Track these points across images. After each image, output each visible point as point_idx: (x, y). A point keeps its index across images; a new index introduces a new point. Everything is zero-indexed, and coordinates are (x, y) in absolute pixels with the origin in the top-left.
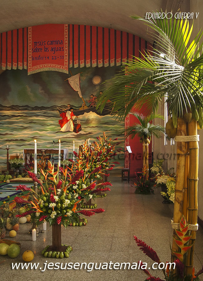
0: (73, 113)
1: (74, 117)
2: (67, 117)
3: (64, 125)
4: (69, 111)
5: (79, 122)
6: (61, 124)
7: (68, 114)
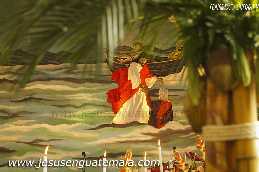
0: (149, 69)
1: (152, 82)
2: (130, 81)
3: (123, 105)
4: (136, 64)
5: (163, 96)
6: (114, 103)
7: (132, 72)
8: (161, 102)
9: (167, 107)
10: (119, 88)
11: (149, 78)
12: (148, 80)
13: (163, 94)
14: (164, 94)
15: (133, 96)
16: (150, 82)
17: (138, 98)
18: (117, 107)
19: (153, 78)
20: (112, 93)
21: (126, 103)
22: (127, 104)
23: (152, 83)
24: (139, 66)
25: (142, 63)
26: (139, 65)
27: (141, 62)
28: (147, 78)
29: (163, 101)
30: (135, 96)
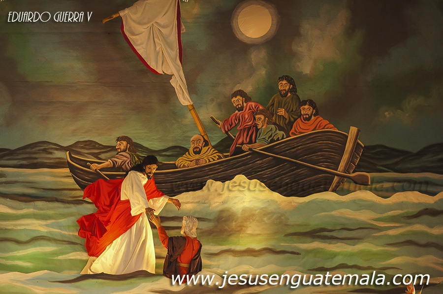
2: (128, 202)
3: (112, 242)
4: (138, 173)
5: (190, 230)
6: (90, 237)
7: (132, 187)
8: (185, 239)
9: (196, 248)
10: (99, 212)
11: (154, 199)
12: (153, 201)
13: (189, 226)
14: (191, 226)
15: (131, 227)
16: (157, 204)
17: (140, 231)
18: (98, 245)
19: (162, 198)
20: (86, 221)
21: (119, 239)
22: (121, 240)
23: (160, 207)
24: (143, 178)
25: (150, 173)
26: (143, 176)
27: (148, 170)
28: (152, 198)
29: (189, 237)
30: (134, 228)
